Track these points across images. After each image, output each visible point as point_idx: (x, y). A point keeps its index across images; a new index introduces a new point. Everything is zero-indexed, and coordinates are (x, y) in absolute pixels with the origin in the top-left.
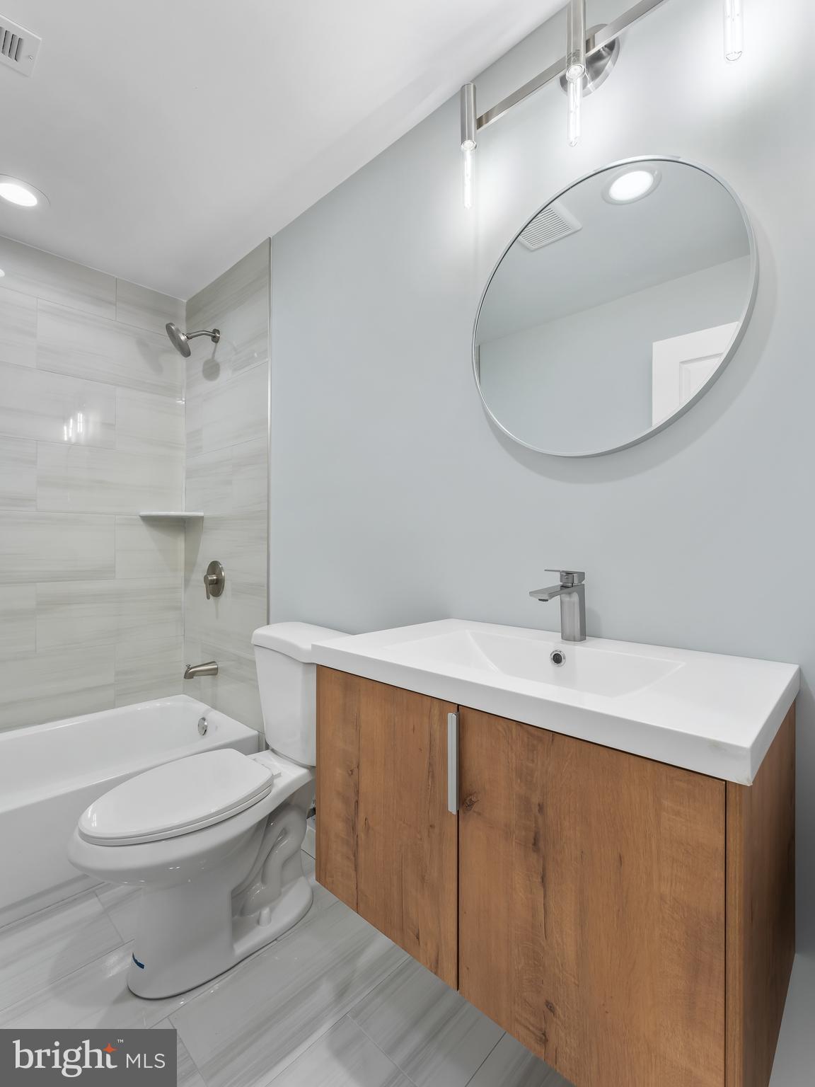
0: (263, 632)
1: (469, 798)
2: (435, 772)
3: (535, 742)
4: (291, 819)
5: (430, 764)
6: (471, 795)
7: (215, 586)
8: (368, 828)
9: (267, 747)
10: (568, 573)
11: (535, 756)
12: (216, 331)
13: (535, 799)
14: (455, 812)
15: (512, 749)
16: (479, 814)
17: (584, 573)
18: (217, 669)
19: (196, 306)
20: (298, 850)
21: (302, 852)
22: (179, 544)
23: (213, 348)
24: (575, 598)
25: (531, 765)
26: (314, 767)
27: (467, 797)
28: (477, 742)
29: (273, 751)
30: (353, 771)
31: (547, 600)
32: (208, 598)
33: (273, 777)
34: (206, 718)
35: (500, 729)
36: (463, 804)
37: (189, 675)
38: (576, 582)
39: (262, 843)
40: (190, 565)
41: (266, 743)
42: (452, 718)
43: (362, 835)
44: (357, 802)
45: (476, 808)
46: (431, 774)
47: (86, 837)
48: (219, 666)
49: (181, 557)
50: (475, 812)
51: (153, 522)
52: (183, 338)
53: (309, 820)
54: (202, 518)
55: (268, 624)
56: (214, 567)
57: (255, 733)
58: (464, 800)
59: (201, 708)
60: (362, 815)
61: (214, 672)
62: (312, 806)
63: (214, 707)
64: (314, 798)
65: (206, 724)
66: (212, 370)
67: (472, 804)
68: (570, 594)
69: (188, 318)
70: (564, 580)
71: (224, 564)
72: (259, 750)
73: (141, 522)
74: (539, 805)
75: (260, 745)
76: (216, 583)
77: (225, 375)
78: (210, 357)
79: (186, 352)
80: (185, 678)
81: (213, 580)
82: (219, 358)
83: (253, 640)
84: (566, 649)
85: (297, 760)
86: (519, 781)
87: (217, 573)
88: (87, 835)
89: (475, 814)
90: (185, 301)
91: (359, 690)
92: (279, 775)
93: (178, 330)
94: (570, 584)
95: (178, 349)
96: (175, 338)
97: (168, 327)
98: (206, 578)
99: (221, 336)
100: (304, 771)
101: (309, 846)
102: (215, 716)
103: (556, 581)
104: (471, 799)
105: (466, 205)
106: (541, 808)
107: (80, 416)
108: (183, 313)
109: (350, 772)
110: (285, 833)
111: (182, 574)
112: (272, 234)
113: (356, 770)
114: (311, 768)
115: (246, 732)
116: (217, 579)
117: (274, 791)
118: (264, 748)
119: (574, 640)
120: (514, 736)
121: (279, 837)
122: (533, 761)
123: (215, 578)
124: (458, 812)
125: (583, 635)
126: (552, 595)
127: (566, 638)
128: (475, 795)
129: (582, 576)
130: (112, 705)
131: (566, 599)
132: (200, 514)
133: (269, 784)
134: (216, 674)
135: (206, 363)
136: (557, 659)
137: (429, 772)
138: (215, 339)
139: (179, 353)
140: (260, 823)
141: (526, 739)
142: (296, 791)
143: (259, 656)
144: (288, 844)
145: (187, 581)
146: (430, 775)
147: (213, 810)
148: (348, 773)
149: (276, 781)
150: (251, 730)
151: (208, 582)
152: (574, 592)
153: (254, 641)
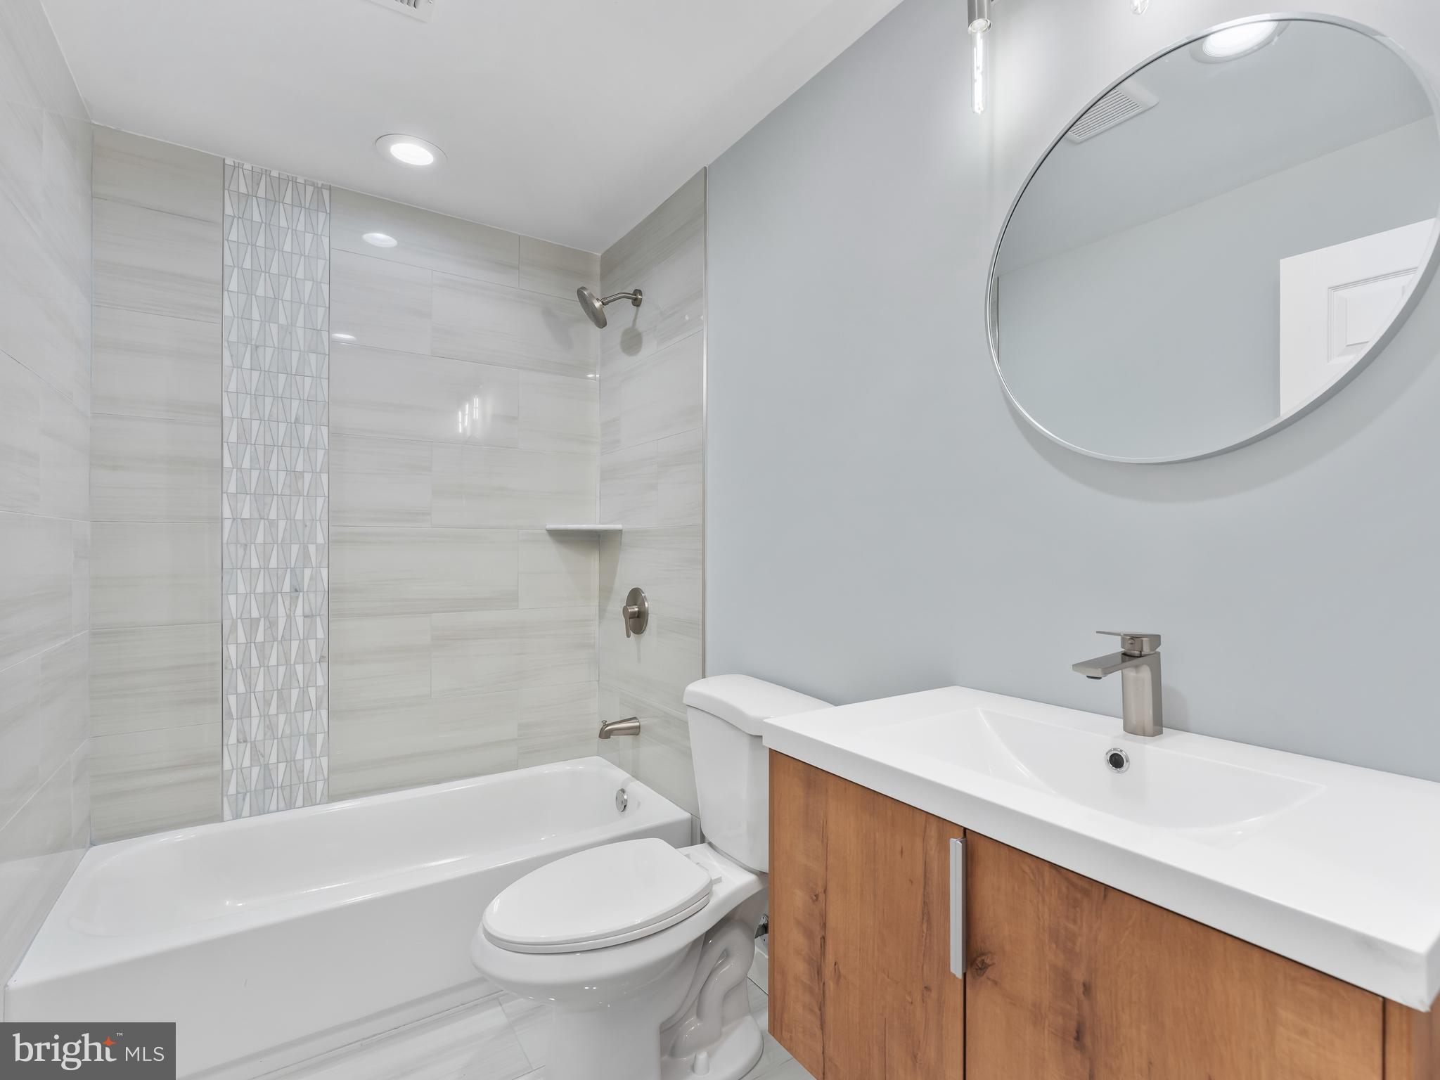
0: (699, 688)
1: (979, 959)
2: (932, 911)
3: (1079, 896)
4: (735, 938)
5: (925, 903)
6: (983, 954)
7: (637, 621)
8: (838, 976)
9: (703, 839)
10: (1134, 638)
11: (1078, 915)
12: (638, 292)
13: (1079, 975)
14: (959, 975)
15: (1043, 900)
16: (995, 983)
17: (1159, 636)
18: (639, 727)
19: (612, 261)
20: (742, 981)
21: (748, 981)
22: (592, 562)
23: (635, 312)
24: (1145, 673)
25: (1071, 926)
26: (764, 873)
27: (978, 957)
28: (991, 883)
29: (710, 844)
30: (818, 896)
31: (1100, 678)
32: (628, 636)
33: (712, 883)
34: (627, 790)
35: (1027, 869)
36: (972, 965)
37: (605, 734)
38: (1146, 650)
39: (698, 967)
40: (606, 592)
41: (701, 832)
42: (956, 846)
43: (831, 985)
44: (824, 938)
45: (990, 973)
46: (926, 914)
47: (492, 938)
48: (642, 723)
49: (595, 582)
50: (988, 978)
51: (563, 537)
52: (598, 304)
53: (758, 940)
54: (620, 531)
55: (704, 677)
56: (635, 596)
57: (686, 815)
58: (974, 959)
59: (620, 776)
60: (830, 958)
61: (635, 731)
62: (763, 921)
63: (636, 776)
64: (766, 911)
65: (625, 797)
66: (632, 342)
67: (983, 968)
68: (1137, 667)
69: (603, 276)
70: (1128, 646)
71: (647, 593)
72: (693, 843)
73: (548, 538)
74: (1084, 985)
75: (692, 834)
76: (638, 617)
77: (649, 349)
78: (630, 325)
79: (601, 322)
80: (600, 737)
81: (635, 613)
82: (641, 326)
83: (684, 698)
84: (1130, 747)
85: (744, 862)
86: (1054, 946)
87: (638, 603)
88: (492, 936)
89: (989, 983)
90: (599, 255)
91: (827, 790)
92: (719, 880)
93: (591, 295)
94: (1137, 653)
95: (590, 317)
96: (587, 303)
97: (580, 293)
98: (625, 610)
99: (644, 298)
100: (751, 878)
101: (759, 976)
102: (637, 789)
103: (1115, 647)
104: (983, 960)
105: (976, 110)
106: (1087, 989)
107: (476, 401)
108: (597, 269)
109: (815, 898)
110: (726, 955)
111: (597, 603)
112: (708, 162)
113: (822, 896)
114: (761, 875)
115: (675, 814)
116: (639, 612)
117: (714, 901)
118: (699, 841)
119: (1144, 735)
120: (1047, 883)
121: (718, 960)
122: (1075, 921)
123: (636, 609)
124: (965, 975)
125: (1158, 725)
126: (1107, 671)
127: (1130, 729)
128: (990, 955)
129: (1156, 640)
130: (515, 766)
131: (1131, 673)
132: (618, 526)
133: (707, 892)
134: (638, 734)
135: (626, 333)
136: (1116, 761)
137: (923, 915)
138: (637, 302)
139: (593, 323)
140: (695, 943)
141: (1064, 890)
142: (741, 904)
143: (692, 718)
144: (730, 971)
145: (602, 611)
146: (925, 918)
147: (638, 921)
148: (812, 898)
149: (715, 888)
150: (683, 811)
151: (628, 615)
152: (1143, 664)
153: (686, 701)
